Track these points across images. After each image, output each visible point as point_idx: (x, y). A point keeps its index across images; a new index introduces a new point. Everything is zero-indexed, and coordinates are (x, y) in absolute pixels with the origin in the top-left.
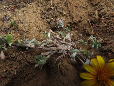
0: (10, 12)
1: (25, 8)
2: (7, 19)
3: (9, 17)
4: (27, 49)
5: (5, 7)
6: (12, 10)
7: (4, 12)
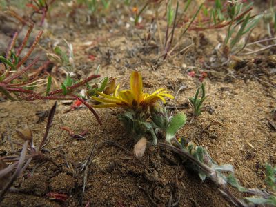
0: (192, 79)
1: (230, 84)
2: (181, 88)
3: (185, 87)
4: (203, 178)
5: (184, 66)
6: (199, 77)
7: (180, 74)
